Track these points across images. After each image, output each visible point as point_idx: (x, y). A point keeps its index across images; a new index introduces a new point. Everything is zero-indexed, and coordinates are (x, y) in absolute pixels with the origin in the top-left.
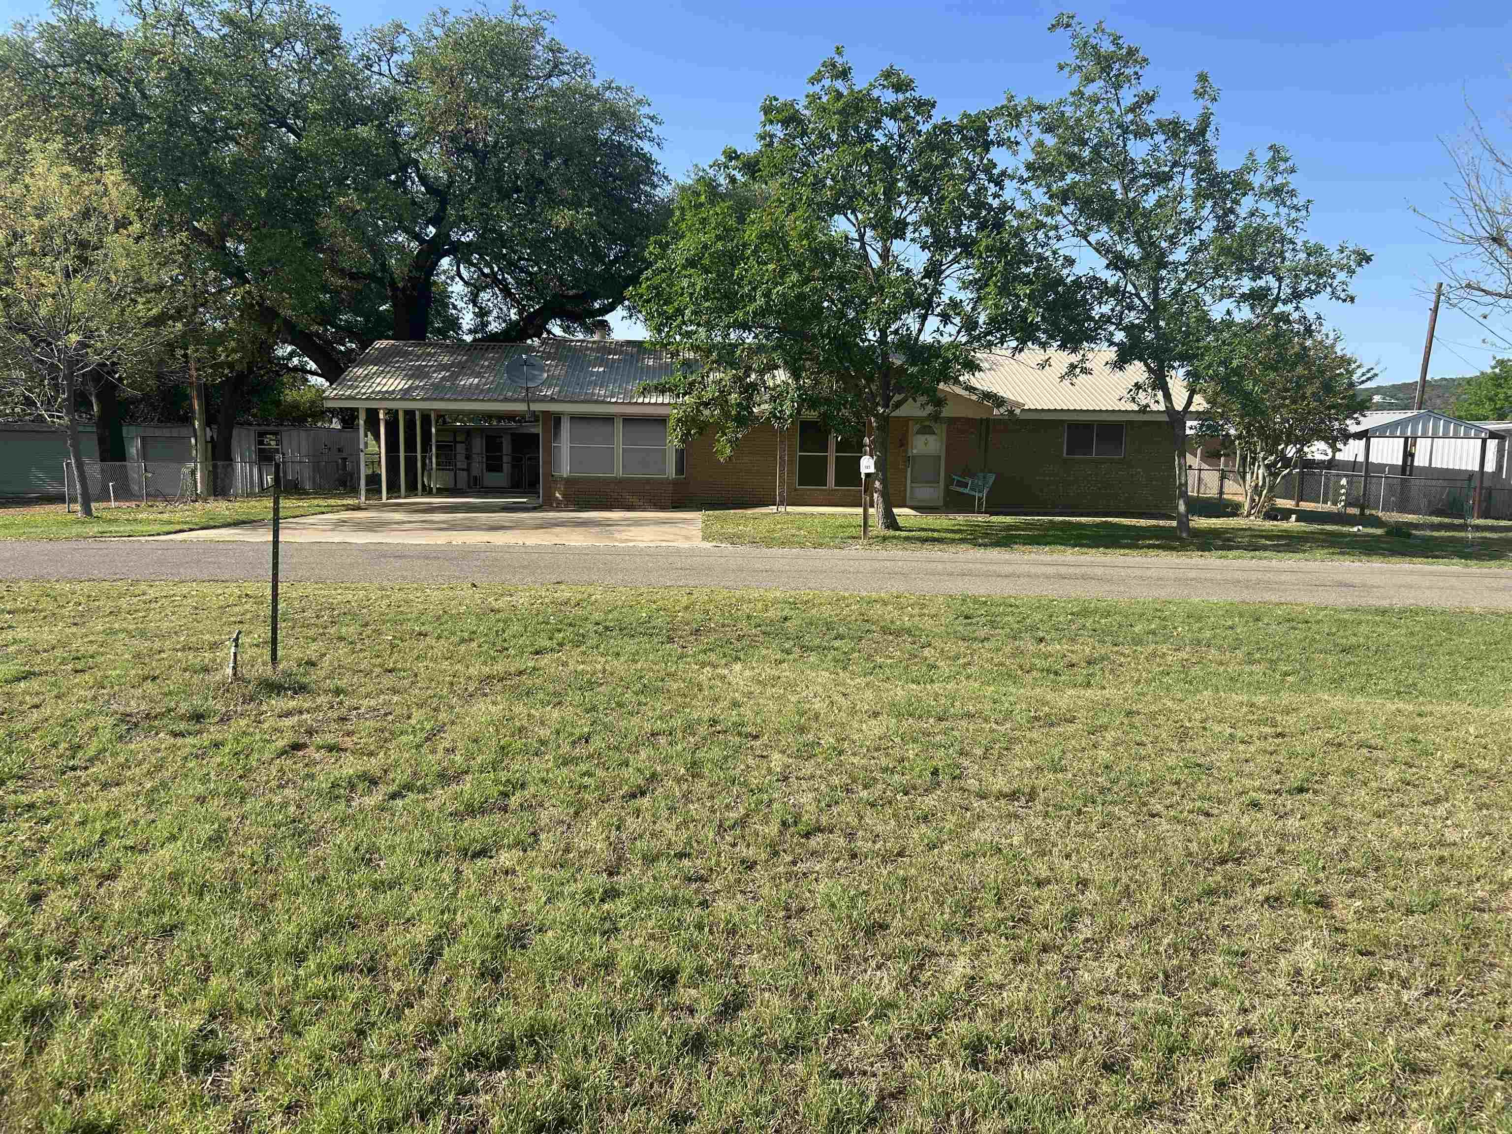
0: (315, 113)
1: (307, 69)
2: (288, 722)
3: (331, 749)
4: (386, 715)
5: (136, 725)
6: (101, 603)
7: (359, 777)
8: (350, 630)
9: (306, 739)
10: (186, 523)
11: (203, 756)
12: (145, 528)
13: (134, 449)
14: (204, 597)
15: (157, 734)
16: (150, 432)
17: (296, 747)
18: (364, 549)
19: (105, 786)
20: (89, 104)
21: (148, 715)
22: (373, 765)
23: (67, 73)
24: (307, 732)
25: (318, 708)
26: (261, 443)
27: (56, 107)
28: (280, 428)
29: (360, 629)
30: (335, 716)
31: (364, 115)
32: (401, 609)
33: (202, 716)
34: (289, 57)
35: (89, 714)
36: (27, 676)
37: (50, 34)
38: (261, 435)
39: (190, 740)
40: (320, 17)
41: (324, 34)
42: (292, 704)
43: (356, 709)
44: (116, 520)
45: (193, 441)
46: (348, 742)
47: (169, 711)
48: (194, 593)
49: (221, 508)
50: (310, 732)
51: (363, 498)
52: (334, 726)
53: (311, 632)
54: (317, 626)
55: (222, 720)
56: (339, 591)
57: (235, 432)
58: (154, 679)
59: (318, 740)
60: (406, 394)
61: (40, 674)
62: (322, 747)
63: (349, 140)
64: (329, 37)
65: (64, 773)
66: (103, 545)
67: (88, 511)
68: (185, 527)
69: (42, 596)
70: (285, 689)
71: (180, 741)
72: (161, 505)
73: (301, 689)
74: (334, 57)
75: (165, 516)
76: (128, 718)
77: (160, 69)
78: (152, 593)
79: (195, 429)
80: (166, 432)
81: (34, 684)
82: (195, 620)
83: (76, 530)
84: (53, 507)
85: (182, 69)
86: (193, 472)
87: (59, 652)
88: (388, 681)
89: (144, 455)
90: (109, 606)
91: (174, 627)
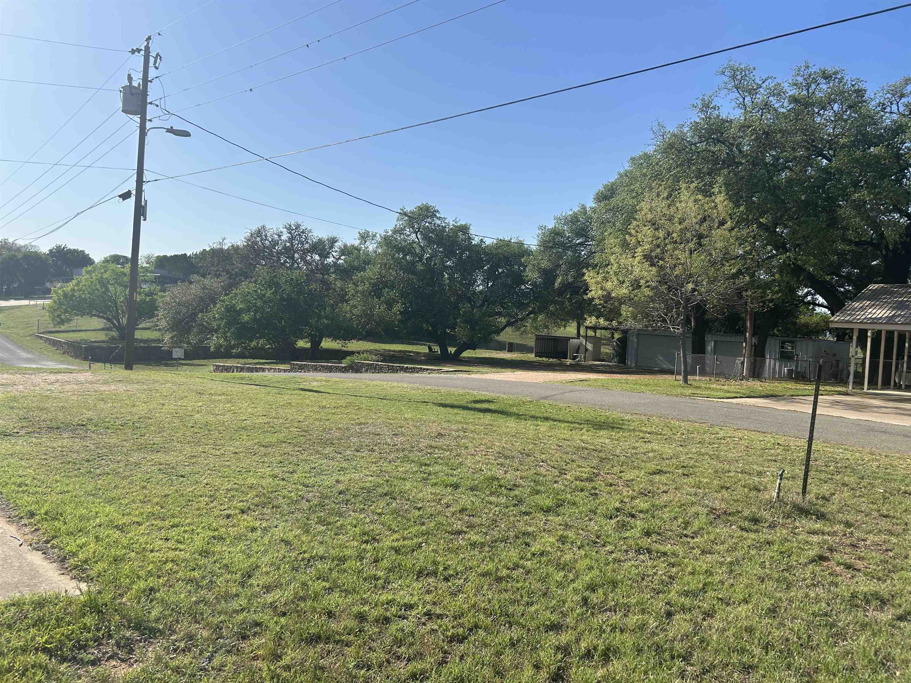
0: (843, 144)
1: (841, 119)
2: (815, 539)
3: (848, 567)
4: (887, 550)
5: (719, 516)
6: (695, 436)
7: (872, 595)
8: (852, 480)
9: (828, 554)
10: (738, 393)
11: (759, 548)
12: (716, 394)
13: (710, 347)
14: (752, 441)
15: (731, 526)
16: (719, 338)
17: (822, 558)
18: (857, 423)
19: (703, 552)
20: (711, 160)
21: (725, 512)
22: (883, 588)
23: (702, 146)
24: (828, 549)
25: (834, 534)
26: (783, 347)
27: (694, 165)
28: (796, 339)
29: (858, 481)
30: (848, 542)
31: (877, 141)
32: (888, 471)
33: (758, 521)
34: (828, 114)
35: (693, 504)
36: (659, 472)
37: (695, 127)
38: (783, 343)
39: (752, 536)
40: (853, 86)
41: (855, 95)
42: (818, 526)
43: (863, 540)
44: (700, 387)
45: (744, 344)
46: (860, 564)
47: (739, 512)
48: (746, 437)
49: (756, 385)
50: (831, 550)
51: (850, 388)
52: (848, 550)
53: (823, 476)
54: (826, 472)
55: (770, 526)
56: (841, 451)
57: (768, 340)
58: (728, 488)
59: (837, 556)
60: (890, 320)
61: (666, 473)
62: (841, 564)
63: (865, 157)
64: (857, 97)
65: (681, 538)
66: (694, 401)
67: (686, 381)
68: (738, 395)
69: (664, 426)
70: (812, 514)
71: (745, 534)
72: (723, 380)
73: (821, 516)
74: (860, 108)
75: (726, 387)
76: (714, 511)
77: (751, 135)
78: (722, 434)
79: (746, 338)
80: (728, 339)
81: (663, 478)
82: (747, 454)
83: (679, 390)
84: (666, 376)
85: (764, 133)
86: (743, 363)
87: (674, 461)
88: (884, 524)
89: (715, 351)
90: (699, 438)
91: (735, 457)
